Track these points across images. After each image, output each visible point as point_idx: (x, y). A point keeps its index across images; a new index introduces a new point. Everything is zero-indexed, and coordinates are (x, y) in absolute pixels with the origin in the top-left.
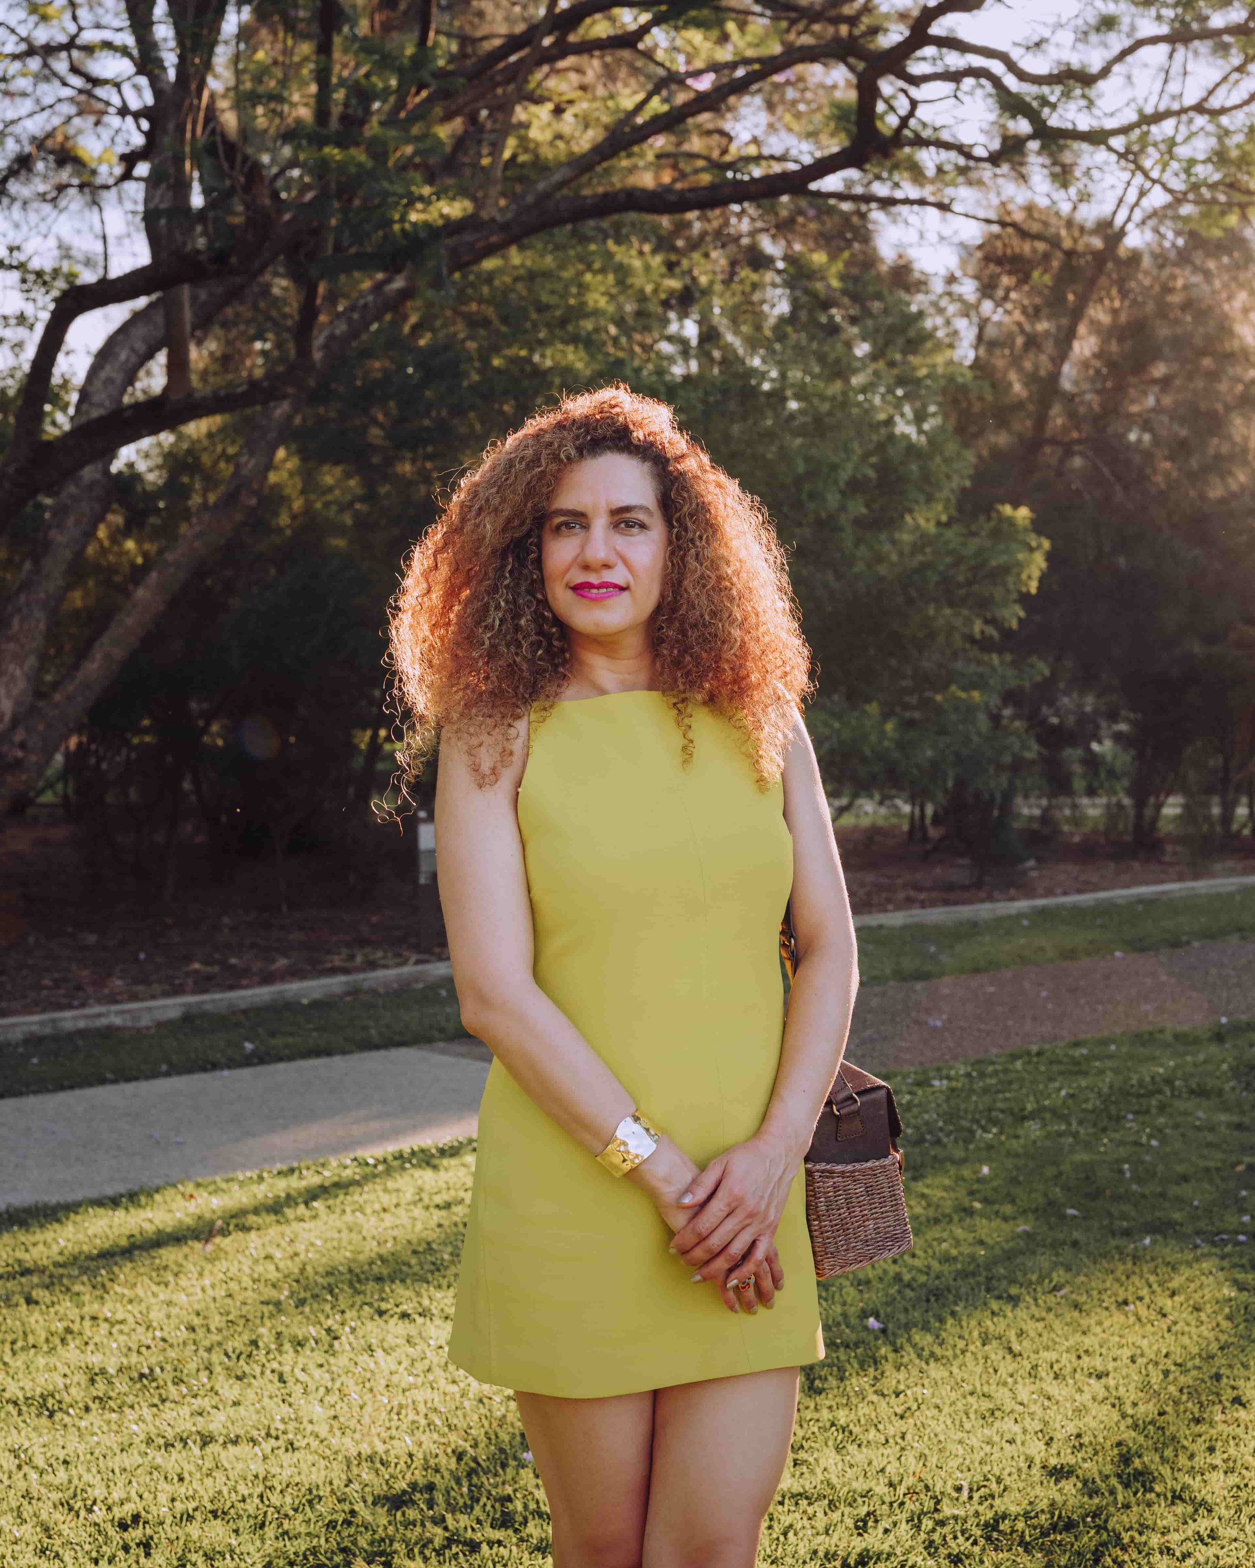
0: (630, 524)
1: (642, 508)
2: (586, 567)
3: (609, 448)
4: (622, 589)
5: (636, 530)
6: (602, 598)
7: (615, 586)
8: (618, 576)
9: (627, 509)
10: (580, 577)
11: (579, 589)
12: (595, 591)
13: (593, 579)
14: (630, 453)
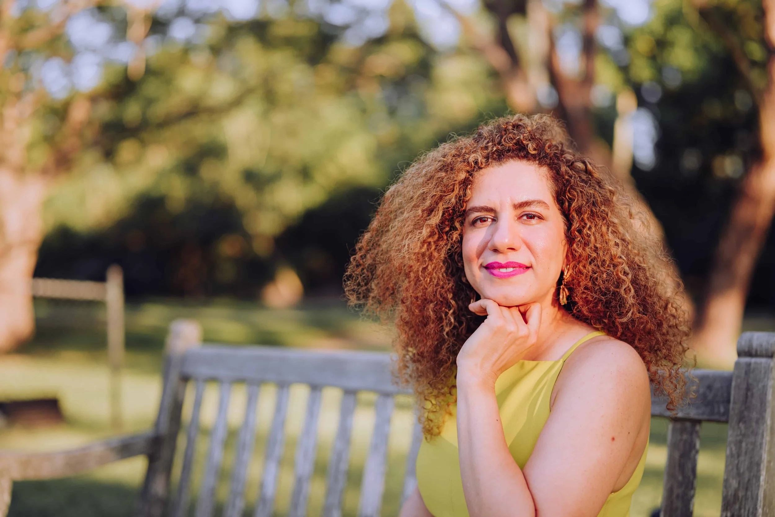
0: (531, 217)
1: (540, 202)
2: (496, 251)
3: (512, 157)
4: (528, 268)
5: (534, 221)
6: (509, 275)
7: (521, 266)
8: (522, 257)
9: (527, 204)
10: (491, 258)
11: (489, 267)
12: (503, 270)
13: (501, 259)
14: (529, 160)
